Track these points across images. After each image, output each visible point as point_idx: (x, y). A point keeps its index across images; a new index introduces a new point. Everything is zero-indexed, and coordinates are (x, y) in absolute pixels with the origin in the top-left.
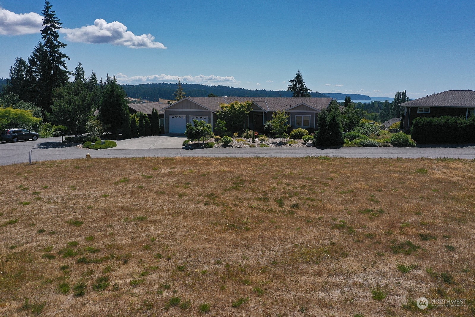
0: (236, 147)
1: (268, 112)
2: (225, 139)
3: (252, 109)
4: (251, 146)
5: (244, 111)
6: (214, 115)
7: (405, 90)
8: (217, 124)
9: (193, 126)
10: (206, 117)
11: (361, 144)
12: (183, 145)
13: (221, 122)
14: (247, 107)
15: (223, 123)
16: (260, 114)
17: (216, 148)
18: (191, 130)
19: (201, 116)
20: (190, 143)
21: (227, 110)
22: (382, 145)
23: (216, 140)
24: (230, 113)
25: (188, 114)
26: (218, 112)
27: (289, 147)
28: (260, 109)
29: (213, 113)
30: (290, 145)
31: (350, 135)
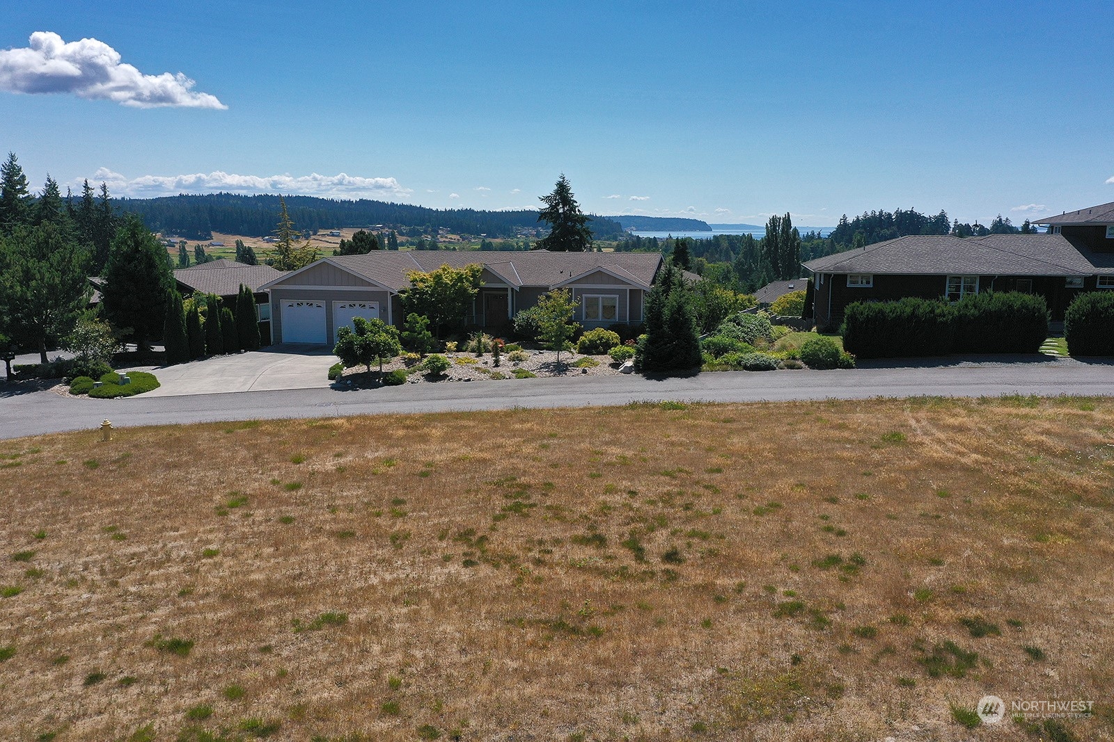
0: (460, 380)
1: (521, 288)
2: (434, 362)
3: (482, 284)
4: (496, 377)
5: (466, 290)
6: (396, 299)
7: (788, 213)
8: (407, 325)
9: (353, 334)
10: (376, 305)
11: (739, 363)
12: (331, 378)
13: (419, 319)
14: (471, 279)
15: (423, 320)
16: (501, 293)
17: (412, 383)
18: (351, 343)
19: (363, 303)
20: (347, 372)
21: (426, 287)
22: (785, 366)
23: (409, 362)
24: (432, 295)
25: (329, 297)
26: (403, 292)
27: (583, 375)
28: (501, 281)
29: (391, 293)
30: (584, 372)
31: (714, 344)
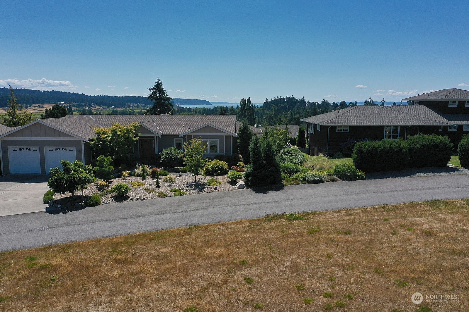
0: (138, 199)
1: (162, 136)
2: (120, 189)
3: (140, 134)
4: (161, 195)
5: (131, 138)
6: (87, 145)
7: (249, 97)
8: (98, 163)
10: (74, 149)
11: (304, 179)
12: (45, 202)
13: (106, 159)
14: (134, 132)
15: (108, 159)
16: (151, 138)
17: (105, 204)
18: (60, 179)
19: (65, 147)
20: (57, 196)
21: (107, 137)
22: (329, 179)
23: (101, 188)
24: (110, 142)
25: (42, 144)
26: (91, 140)
28: (150, 132)
29: (84, 141)
30: (216, 189)
31: (287, 168)
